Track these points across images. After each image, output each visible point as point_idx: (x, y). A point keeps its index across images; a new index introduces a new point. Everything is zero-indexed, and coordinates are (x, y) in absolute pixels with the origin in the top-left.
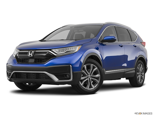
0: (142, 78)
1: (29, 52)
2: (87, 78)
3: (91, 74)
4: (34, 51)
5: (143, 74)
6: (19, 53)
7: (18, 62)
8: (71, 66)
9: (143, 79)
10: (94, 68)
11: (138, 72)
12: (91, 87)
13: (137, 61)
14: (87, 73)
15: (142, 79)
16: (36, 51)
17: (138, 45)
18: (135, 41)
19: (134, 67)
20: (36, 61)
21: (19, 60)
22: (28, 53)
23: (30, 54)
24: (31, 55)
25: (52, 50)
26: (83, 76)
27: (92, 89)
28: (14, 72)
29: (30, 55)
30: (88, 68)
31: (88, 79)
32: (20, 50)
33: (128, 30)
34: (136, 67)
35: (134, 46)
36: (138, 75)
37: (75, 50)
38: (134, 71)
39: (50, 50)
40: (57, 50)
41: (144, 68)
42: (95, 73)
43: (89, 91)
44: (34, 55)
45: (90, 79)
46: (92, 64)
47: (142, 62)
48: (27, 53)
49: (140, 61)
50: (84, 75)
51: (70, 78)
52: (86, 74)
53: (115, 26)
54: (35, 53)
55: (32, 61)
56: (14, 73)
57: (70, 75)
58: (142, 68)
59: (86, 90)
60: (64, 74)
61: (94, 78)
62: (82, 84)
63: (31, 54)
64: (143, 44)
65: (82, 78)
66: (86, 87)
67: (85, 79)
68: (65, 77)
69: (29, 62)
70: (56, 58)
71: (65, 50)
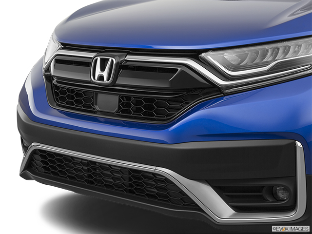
1: (96, 60)
6: (56, 61)
16: (128, 59)
22: (90, 64)
23: (98, 72)
24: (105, 79)
25: (203, 55)
28: (34, 146)
29: (101, 78)
32: (65, 46)
39: (195, 55)
40: (229, 55)
44: (116, 79)
48: (86, 64)
51: (292, 207)
54: (122, 67)
55: (108, 102)
57: (292, 189)
60: (263, 187)
63: (103, 69)
68: (267, 201)
69: (97, 108)
70: (221, 98)
71: (268, 58)
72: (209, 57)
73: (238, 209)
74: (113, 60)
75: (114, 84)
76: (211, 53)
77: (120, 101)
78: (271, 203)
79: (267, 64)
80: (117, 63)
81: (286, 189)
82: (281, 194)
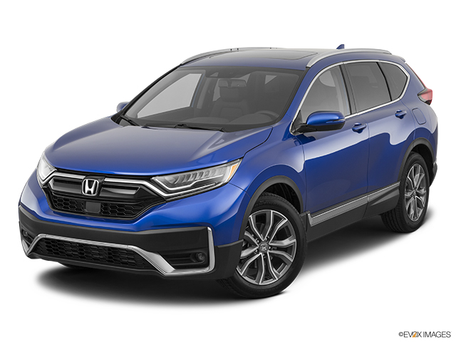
0: (419, 204)
1: (85, 181)
2: (258, 253)
3: (268, 240)
4: (101, 181)
5: (423, 191)
6: (55, 180)
7: (53, 207)
8: (209, 229)
9: (423, 206)
10: (277, 220)
11: (407, 188)
12: (268, 276)
13: (409, 155)
14: (256, 237)
15: (418, 206)
16: (107, 180)
17: (412, 106)
18: (401, 98)
19: (398, 181)
20: (105, 209)
21: (55, 202)
22: (81, 184)
23: (87, 189)
24: (92, 192)
25: (153, 178)
26: (246, 248)
27: (271, 281)
28: (41, 236)
29: (89, 192)
30: (261, 220)
31: (261, 253)
33: (381, 65)
34: (403, 180)
35: (397, 116)
36: (408, 199)
37: (223, 177)
38: (398, 190)
39: (148, 179)
40: (167, 178)
41: (425, 173)
42: (282, 235)
43: (263, 288)
44: (99, 193)
45: (266, 254)
46: (272, 211)
47: (421, 158)
48: (78, 183)
49: (416, 156)
50: (249, 244)
51: (207, 265)
52: (255, 241)
53: (340, 66)
54: (103, 185)
55: (97, 207)
56: (41, 240)
57: (206, 254)
58: (420, 175)
59: (255, 287)
60: (190, 254)
61: (279, 248)
62: (241, 271)
63: (90, 187)
64: (425, 98)
65: (245, 253)
66: (254, 277)
67: (252, 255)
68: (193, 262)
69: (86, 210)
70: (165, 204)
71: (191, 179)
72: (157, 179)
73: (177, 268)
74: (96, 181)
75: (98, 196)
76: (158, 177)
77: (102, 206)
78: (195, 263)
79: (190, 183)
80: (100, 183)
81: (203, 255)
82: (200, 258)
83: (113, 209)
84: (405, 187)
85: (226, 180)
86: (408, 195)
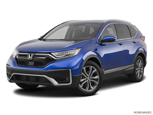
0: (141, 73)
1: (29, 55)
2: (86, 80)
3: (90, 76)
4: (34, 54)
5: (142, 69)
6: (19, 55)
7: (18, 64)
8: (70, 70)
10: (93, 69)
11: (137, 67)
12: (90, 88)
13: (137, 57)
14: (86, 75)
15: (140, 74)
16: (36, 54)
17: (138, 40)
18: (134, 37)
19: (134, 64)
20: (36, 64)
21: (19, 62)
22: (27, 56)
24: (31, 58)
25: (51, 53)
26: (82, 78)
27: (91, 90)
29: (30, 58)
30: (88, 69)
31: (87, 81)
32: (20, 52)
33: (128, 26)
34: (135, 64)
35: (133, 42)
36: (137, 71)
38: (133, 67)
39: (50, 53)
40: (57, 53)
41: (143, 63)
42: (94, 75)
43: (88, 92)
45: (89, 81)
46: (91, 66)
47: (141, 58)
48: (26, 56)
49: (139, 56)
50: (83, 77)
51: (69, 82)
52: (85, 76)
53: (114, 24)
54: (34, 56)
55: (32, 63)
56: (14, 75)
58: (141, 63)
59: (85, 92)
60: (64, 78)
61: (93, 79)
62: (81, 86)
63: (30, 56)
64: (142, 38)
65: (82, 80)
66: (85, 88)
67: (84, 81)
68: (64, 81)
69: (29, 65)
70: (55, 62)
71: (64, 54)
72: (53, 54)
73: (59, 83)
75: (33, 59)
76: (53, 53)
77: (34, 63)
78: (65, 81)
80: (34, 55)
81: (68, 79)
83: (38, 63)
84: (136, 66)
85: (76, 54)
86: (137, 69)
